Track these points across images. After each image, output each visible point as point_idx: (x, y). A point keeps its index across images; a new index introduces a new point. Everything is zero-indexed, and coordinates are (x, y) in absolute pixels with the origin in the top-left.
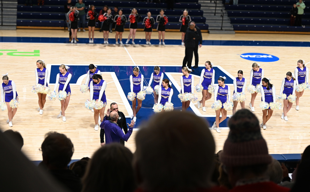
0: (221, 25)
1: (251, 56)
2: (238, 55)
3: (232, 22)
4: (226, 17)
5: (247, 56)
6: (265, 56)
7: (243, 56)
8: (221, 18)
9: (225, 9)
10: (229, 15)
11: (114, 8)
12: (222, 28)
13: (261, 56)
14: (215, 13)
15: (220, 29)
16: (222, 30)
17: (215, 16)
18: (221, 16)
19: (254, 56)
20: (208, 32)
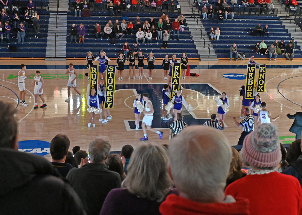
0: (208, 55)
1: (230, 76)
2: (221, 75)
3: (216, 52)
4: (212, 49)
5: (227, 76)
6: (240, 76)
7: (225, 76)
8: (209, 50)
9: (211, 44)
10: (214, 47)
11: (134, 44)
12: (209, 57)
13: (237, 76)
14: (204, 47)
15: (208, 57)
16: (209, 58)
17: (204, 48)
18: (209, 48)
19: (232, 76)
20: (200, 60)
